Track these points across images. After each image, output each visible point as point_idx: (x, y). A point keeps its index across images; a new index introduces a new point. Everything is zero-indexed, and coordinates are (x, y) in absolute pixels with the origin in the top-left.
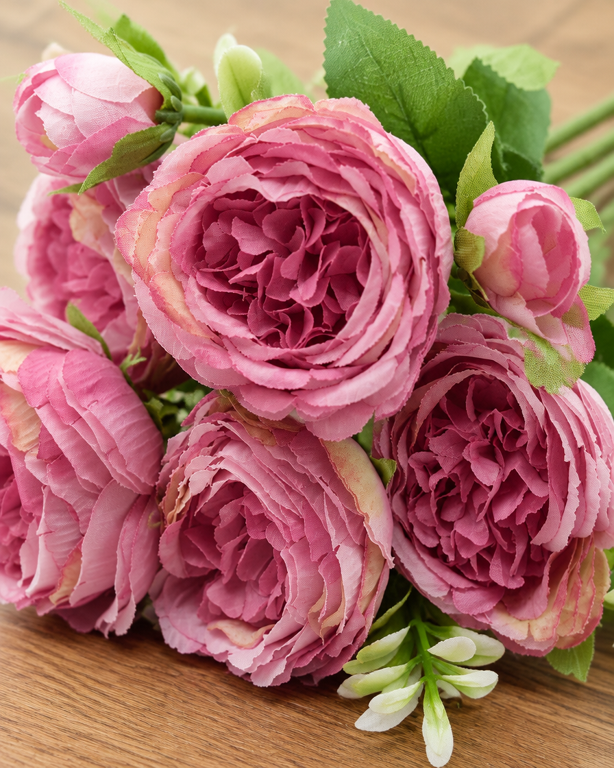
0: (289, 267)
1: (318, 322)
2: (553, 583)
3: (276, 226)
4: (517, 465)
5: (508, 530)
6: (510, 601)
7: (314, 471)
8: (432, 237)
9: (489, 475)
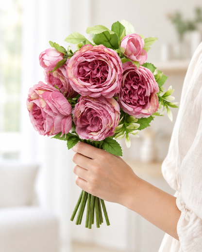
0: (95, 72)
1: (102, 79)
2: (150, 102)
3: (91, 66)
4: (140, 85)
5: (141, 95)
6: (144, 107)
7: (104, 102)
8: (118, 61)
9: (136, 87)
